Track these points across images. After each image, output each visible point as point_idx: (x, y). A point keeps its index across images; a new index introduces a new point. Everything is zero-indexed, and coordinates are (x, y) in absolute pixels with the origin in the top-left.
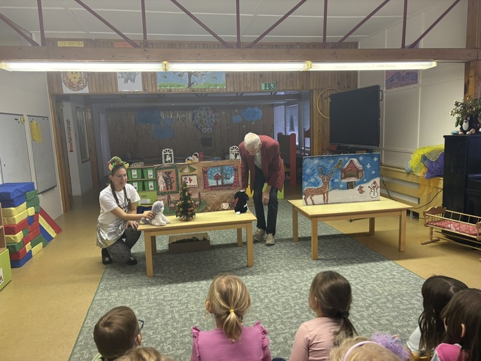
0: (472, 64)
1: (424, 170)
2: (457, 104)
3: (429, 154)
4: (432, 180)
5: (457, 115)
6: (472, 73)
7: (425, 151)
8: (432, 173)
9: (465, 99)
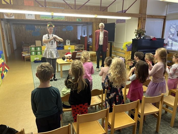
0: (140, 19)
1: (127, 49)
3: (128, 44)
4: (129, 52)
5: (136, 33)
6: (140, 21)
7: (127, 43)
8: (129, 50)
9: (138, 29)
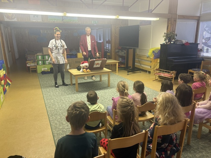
0: (170, 20)
1: (153, 56)
2: (165, 33)
3: (155, 50)
4: (156, 59)
8: (156, 57)
9: (167, 32)
